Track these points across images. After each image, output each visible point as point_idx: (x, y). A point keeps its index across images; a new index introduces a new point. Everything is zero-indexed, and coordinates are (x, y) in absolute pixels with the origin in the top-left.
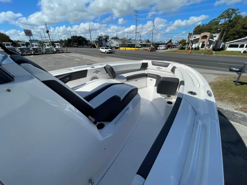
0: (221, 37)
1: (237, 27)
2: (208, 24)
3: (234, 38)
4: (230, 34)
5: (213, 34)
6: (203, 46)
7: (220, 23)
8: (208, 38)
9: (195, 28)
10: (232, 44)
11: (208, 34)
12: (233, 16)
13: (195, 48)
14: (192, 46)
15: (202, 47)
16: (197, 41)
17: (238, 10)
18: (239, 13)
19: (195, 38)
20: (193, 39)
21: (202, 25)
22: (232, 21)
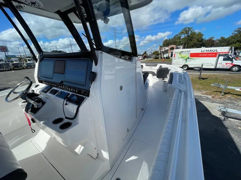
1: (194, 41)
2: (173, 39)
5: (178, 46)
7: (181, 38)
8: (175, 49)
9: (164, 42)
11: (174, 46)
12: (190, 32)
13: (167, 58)
14: (164, 55)
15: (171, 56)
16: (166, 52)
17: (192, 28)
18: (193, 30)
19: (165, 50)
20: (163, 50)
21: (168, 39)
22: (190, 36)
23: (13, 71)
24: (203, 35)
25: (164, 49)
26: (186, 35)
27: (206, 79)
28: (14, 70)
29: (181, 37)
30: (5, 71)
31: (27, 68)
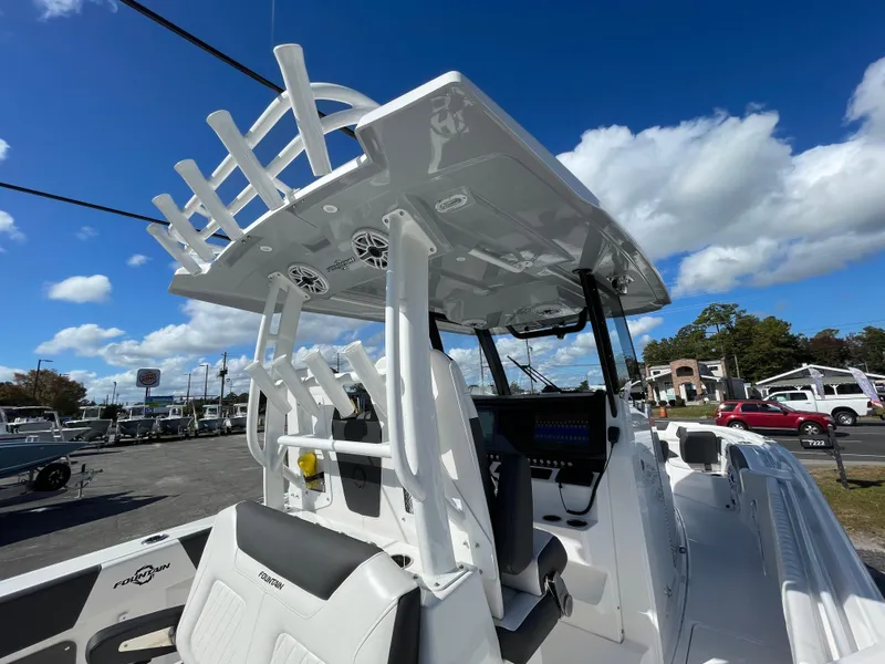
0: (730, 367)
1: (761, 343)
2: (677, 339)
3: (768, 370)
4: (750, 360)
5: (706, 363)
6: (691, 394)
7: (708, 336)
8: (696, 374)
9: (646, 349)
10: (775, 385)
11: (691, 363)
12: (733, 318)
13: (672, 402)
14: (658, 395)
15: (690, 399)
16: (666, 382)
17: (737, 306)
18: (744, 312)
19: (657, 376)
20: (653, 377)
21: (659, 341)
22: (737, 330)
23: (158, 445)
24: (786, 324)
25: (655, 373)
26: (721, 327)
27: (877, 484)
28: (159, 440)
29: (704, 332)
30: (137, 443)
31: (197, 436)
